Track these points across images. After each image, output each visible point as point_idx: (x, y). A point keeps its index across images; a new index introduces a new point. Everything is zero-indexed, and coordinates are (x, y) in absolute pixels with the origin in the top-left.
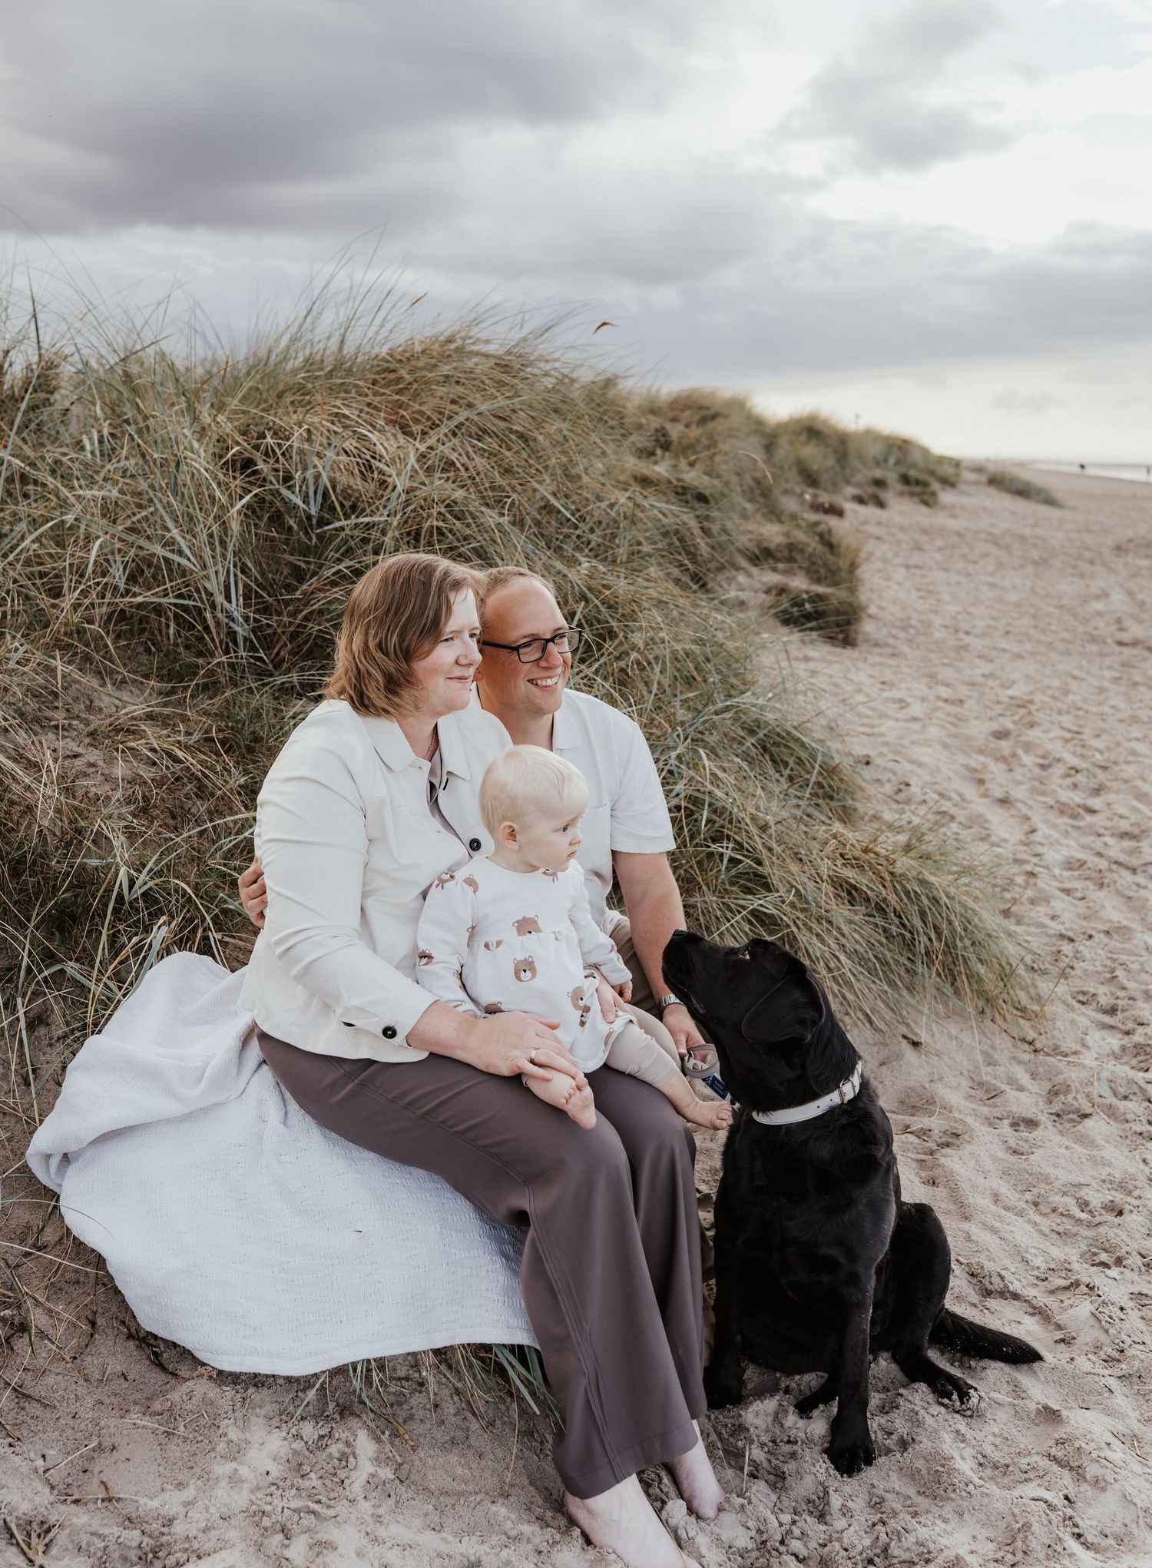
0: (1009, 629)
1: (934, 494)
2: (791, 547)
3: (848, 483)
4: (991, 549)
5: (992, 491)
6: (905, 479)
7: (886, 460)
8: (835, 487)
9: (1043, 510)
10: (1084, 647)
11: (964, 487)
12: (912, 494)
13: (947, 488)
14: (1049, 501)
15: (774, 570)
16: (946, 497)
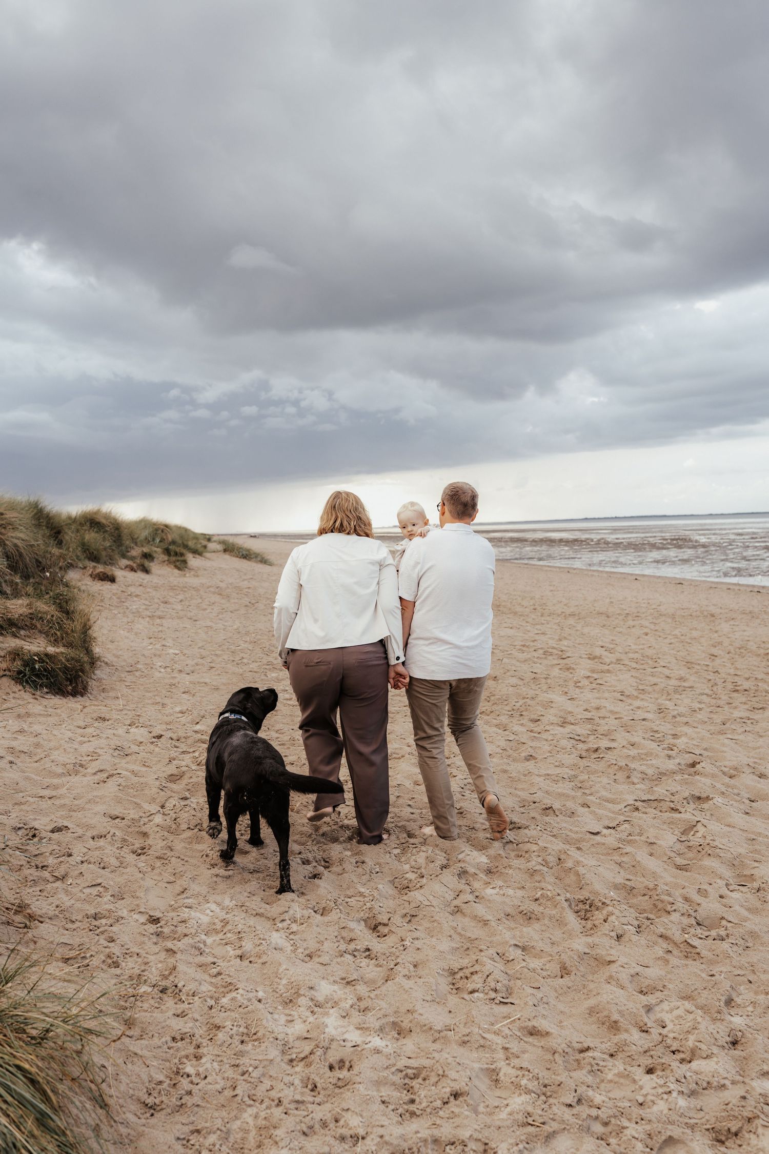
0: (212, 665)
1: (185, 562)
2: (31, 616)
3: (124, 556)
4: (216, 598)
5: (227, 556)
6: (167, 551)
7: (154, 539)
8: (111, 561)
9: (260, 567)
10: (266, 675)
11: (208, 555)
12: (169, 562)
13: (197, 556)
14: (264, 561)
15: (15, 636)
16: (193, 561)
